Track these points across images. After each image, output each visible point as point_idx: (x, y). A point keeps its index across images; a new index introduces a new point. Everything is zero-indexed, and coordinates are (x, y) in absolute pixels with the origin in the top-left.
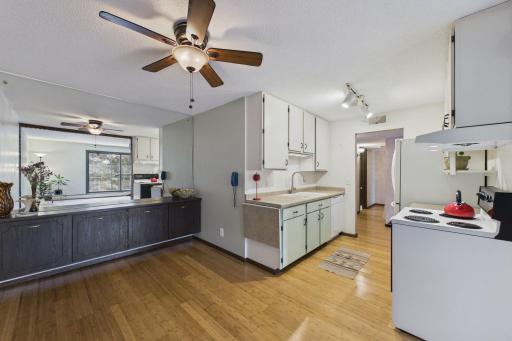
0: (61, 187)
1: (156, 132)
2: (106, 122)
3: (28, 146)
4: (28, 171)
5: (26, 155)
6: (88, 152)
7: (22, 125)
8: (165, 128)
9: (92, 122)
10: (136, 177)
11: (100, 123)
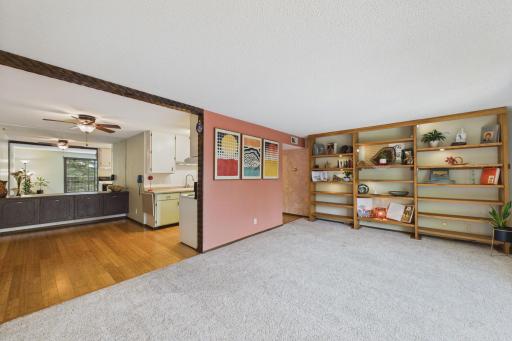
0: (43, 188)
1: (110, 146)
2: (70, 141)
3: (15, 155)
4: (16, 174)
5: (13, 161)
6: (65, 159)
7: (11, 142)
8: (115, 144)
9: (60, 141)
10: (100, 179)
11: (66, 142)
